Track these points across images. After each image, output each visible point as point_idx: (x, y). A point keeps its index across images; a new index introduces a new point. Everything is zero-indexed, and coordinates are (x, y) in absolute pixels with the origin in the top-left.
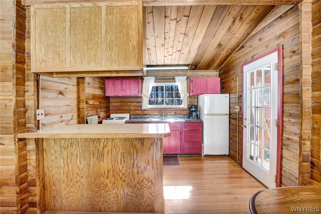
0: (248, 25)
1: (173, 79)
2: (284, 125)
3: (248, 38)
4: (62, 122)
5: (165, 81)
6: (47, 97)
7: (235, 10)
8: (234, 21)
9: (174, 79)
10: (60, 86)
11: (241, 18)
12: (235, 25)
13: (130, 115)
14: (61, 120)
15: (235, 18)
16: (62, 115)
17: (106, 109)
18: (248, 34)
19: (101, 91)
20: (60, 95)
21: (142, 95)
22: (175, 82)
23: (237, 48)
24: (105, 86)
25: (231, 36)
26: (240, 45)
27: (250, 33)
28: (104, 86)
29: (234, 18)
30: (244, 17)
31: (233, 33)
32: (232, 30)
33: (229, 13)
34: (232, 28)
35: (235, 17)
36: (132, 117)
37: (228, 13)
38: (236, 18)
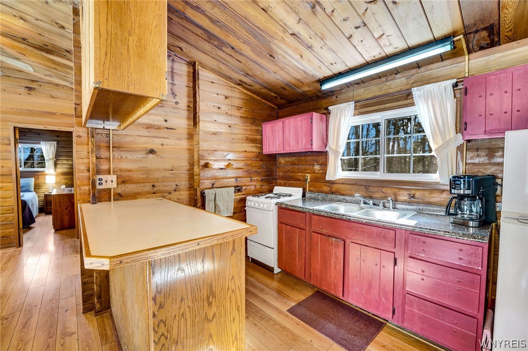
1: (406, 97)
4: (154, 193)
5: (382, 106)
6: (126, 157)
9: (408, 95)
10: (150, 141)
13: (304, 190)
14: (153, 191)
16: (153, 184)
17: (266, 177)
19: (252, 145)
20: (151, 154)
21: (327, 149)
22: (413, 104)
24: (262, 135)
28: (259, 137)
36: (307, 195)
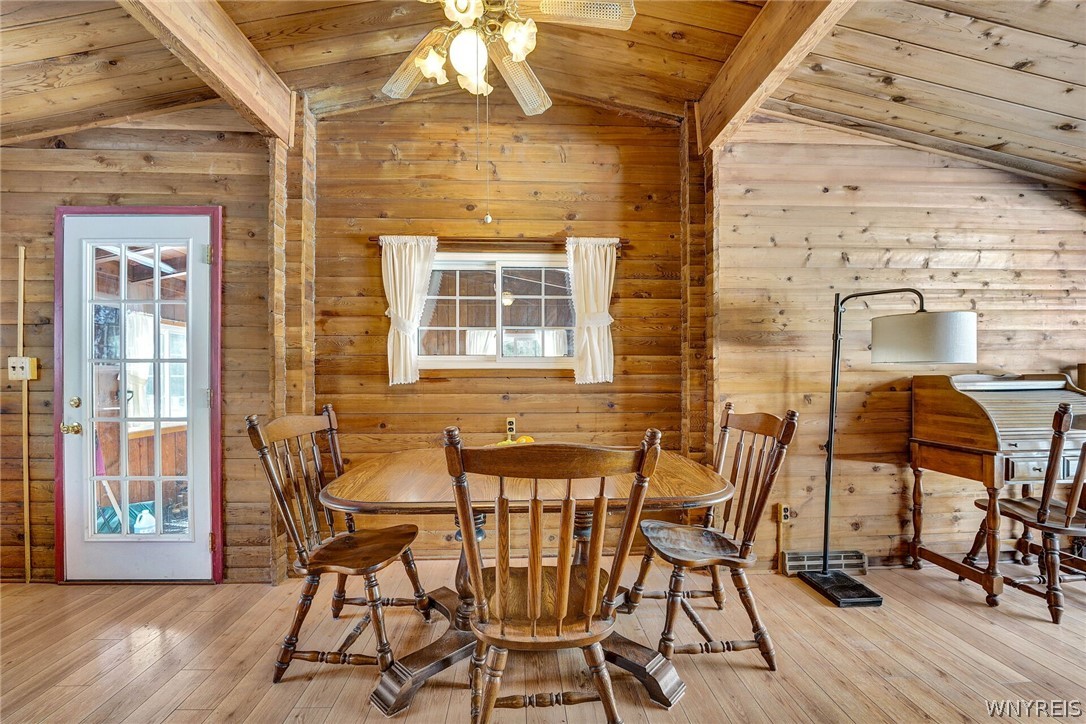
0: (118, 95)
2: (228, 400)
3: (92, 125)
7: (109, 30)
8: (86, 53)
11: (111, 63)
12: (80, 67)
15: (93, 48)
18: (101, 116)
23: (25, 133)
25: (35, 87)
26: (46, 129)
27: (106, 117)
29: (91, 45)
30: (125, 67)
31: (50, 81)
32: (55, 72)
33: (87, 24)
34: (61, 67)
35: (96, 47)
37: (81, 20)
38: (96, 52)
